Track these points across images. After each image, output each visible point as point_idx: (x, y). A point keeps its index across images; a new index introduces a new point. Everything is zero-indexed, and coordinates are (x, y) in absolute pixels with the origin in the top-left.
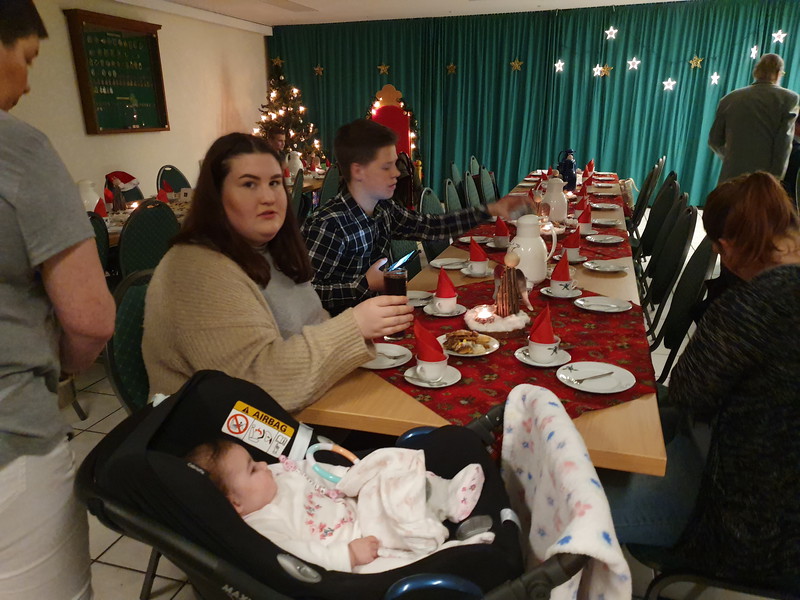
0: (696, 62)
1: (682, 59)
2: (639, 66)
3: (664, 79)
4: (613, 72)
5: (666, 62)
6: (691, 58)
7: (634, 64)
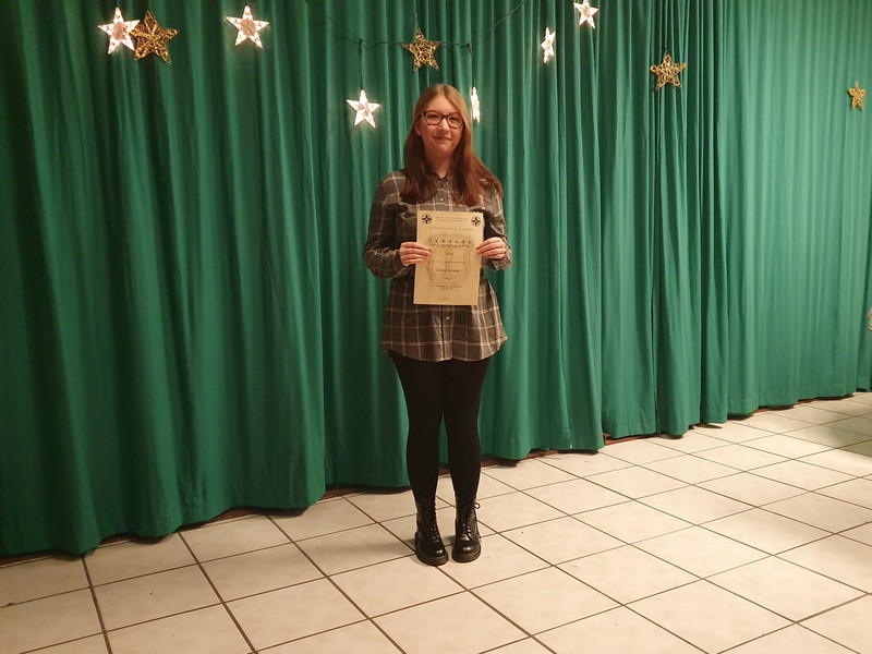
0: (424, 52)
1: (385, 36)
2: (264, 35)
3: (344, 93)
4: (179, 46)
5: (341, 37)
6: (409, 38)
7: (249, 28)
